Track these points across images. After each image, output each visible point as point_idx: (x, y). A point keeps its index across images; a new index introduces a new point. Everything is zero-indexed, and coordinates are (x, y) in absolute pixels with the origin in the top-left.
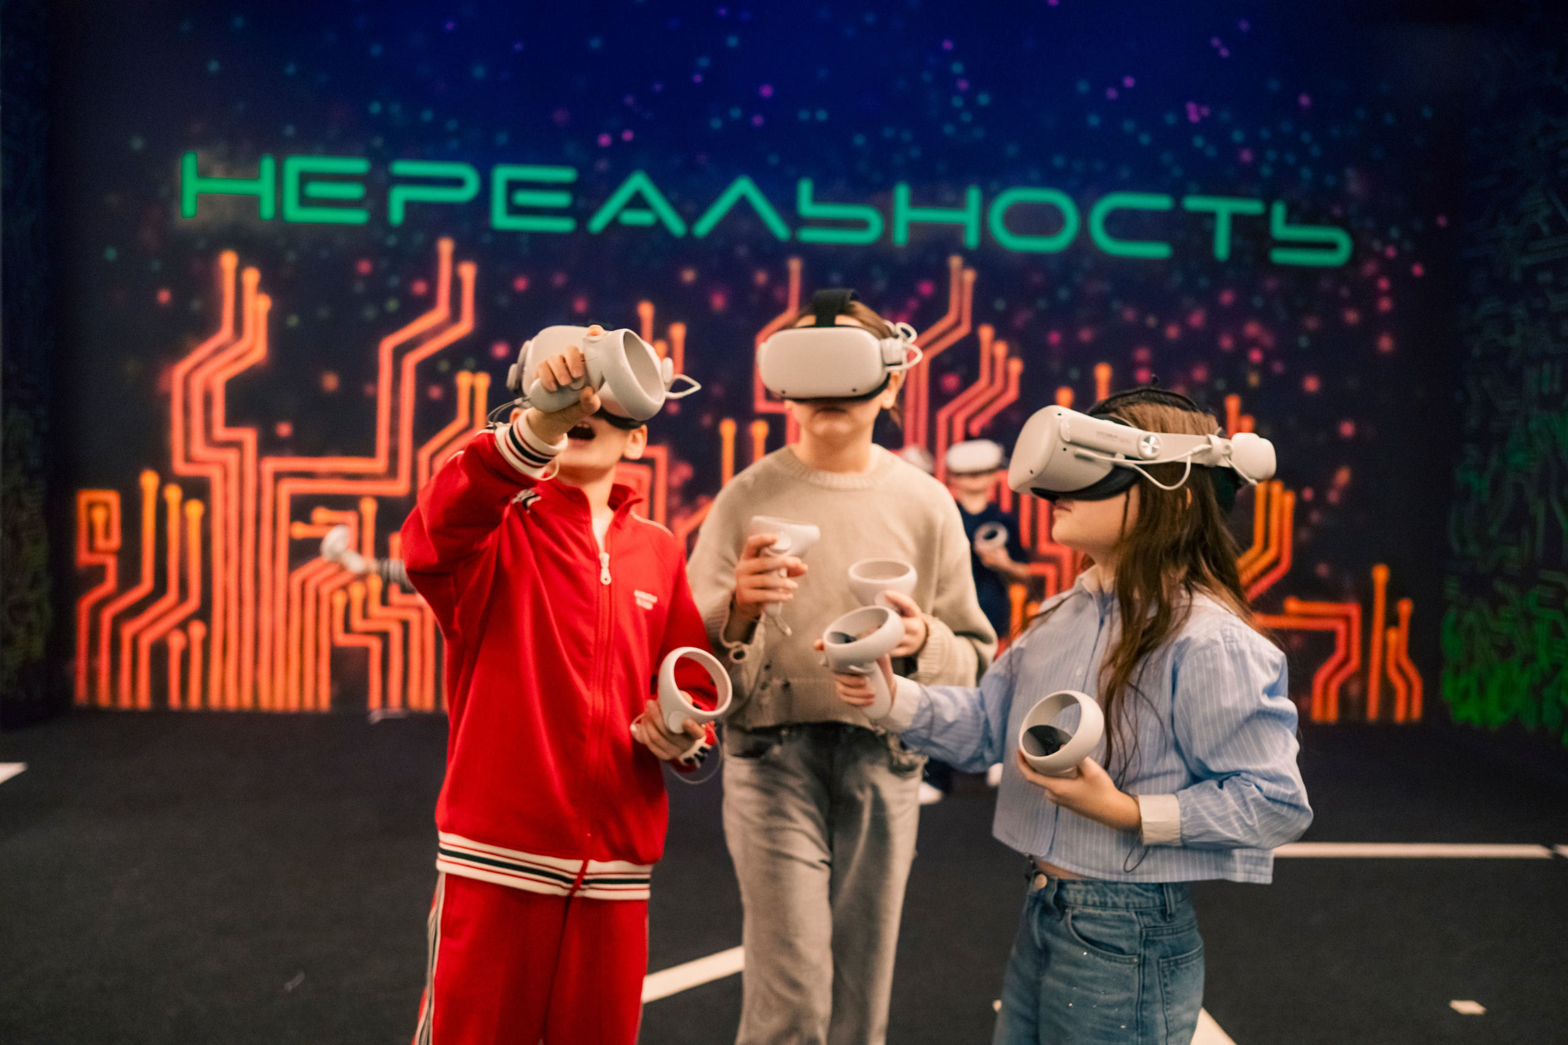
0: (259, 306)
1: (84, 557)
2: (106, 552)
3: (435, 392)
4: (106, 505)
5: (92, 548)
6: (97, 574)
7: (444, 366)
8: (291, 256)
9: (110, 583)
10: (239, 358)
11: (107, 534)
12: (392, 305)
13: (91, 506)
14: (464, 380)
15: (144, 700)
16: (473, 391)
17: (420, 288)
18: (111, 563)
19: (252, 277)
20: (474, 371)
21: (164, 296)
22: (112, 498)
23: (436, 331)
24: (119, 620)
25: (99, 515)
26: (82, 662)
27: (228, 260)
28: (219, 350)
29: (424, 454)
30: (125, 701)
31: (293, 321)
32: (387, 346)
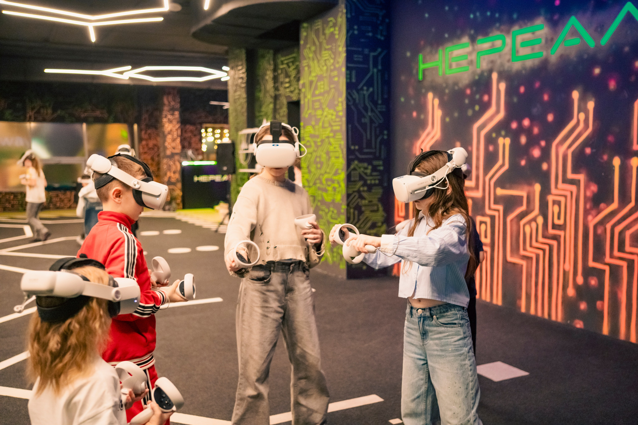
0: (438, 113)
2: (401, 217)
3: (491, 148)
5: (398, 215)
7: (494, 135)
8: (447, 91)
10: (433, 138)
11: (402, 210)
12: (477, 108)
14: (501, 141)
16: (504, 145)
17: (486, 98)
19: (437, 101)
20: (504, 137)
21: (415, 114)
23: (491, 118)
27: (430, 95)
28: (428, 134)
29: (487, 178)
31: (447, 120)
32: (476, 126)
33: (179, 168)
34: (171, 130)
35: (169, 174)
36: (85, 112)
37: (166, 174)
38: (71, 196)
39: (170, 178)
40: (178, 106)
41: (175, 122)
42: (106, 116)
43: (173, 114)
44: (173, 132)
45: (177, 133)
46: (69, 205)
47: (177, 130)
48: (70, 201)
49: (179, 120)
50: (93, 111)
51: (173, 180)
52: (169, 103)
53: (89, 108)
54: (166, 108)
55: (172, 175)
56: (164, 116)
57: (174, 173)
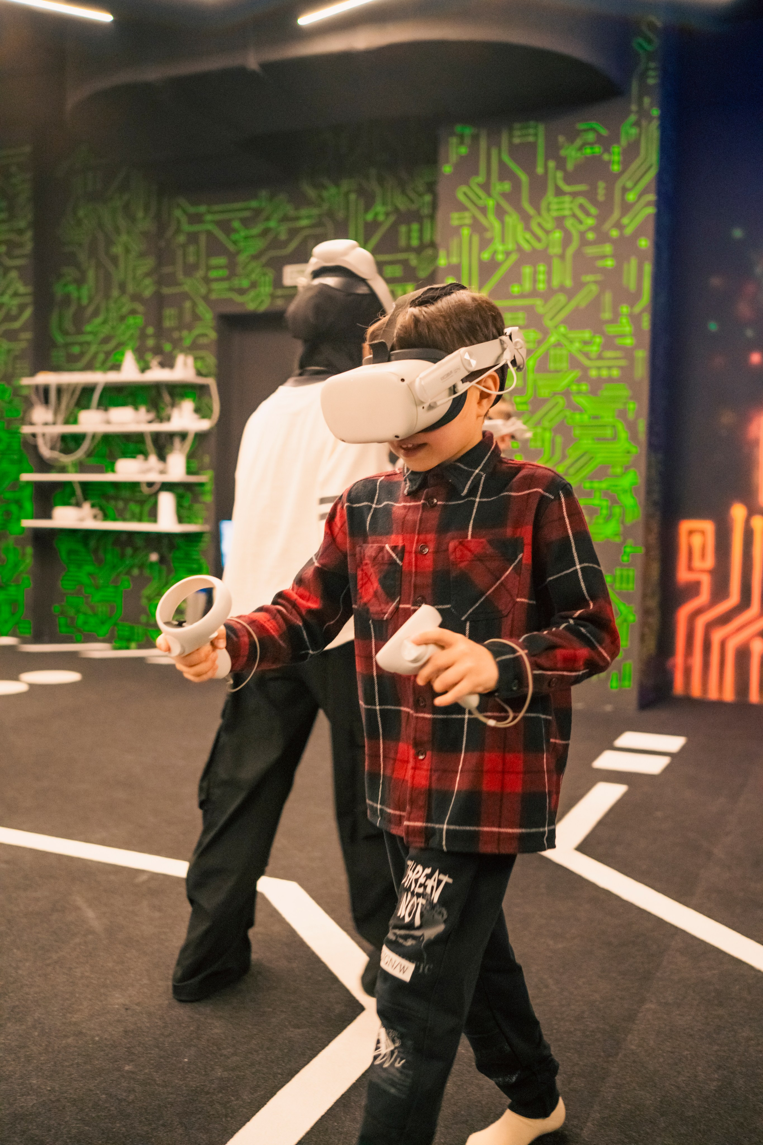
1: (683, 575)
2: (703, 571)
4: (703, 533)
5: (690, 568)
6: (694, 589)
9: (704, 597)
11: (703, 556)
13: (691, 533)
15: (729, 695)
18: (706, 580)
21: (756, 358)
22: (708, 526)
24: (710, 627)
25: (697, 541)
26: (679, 659)
30: (713, 695)
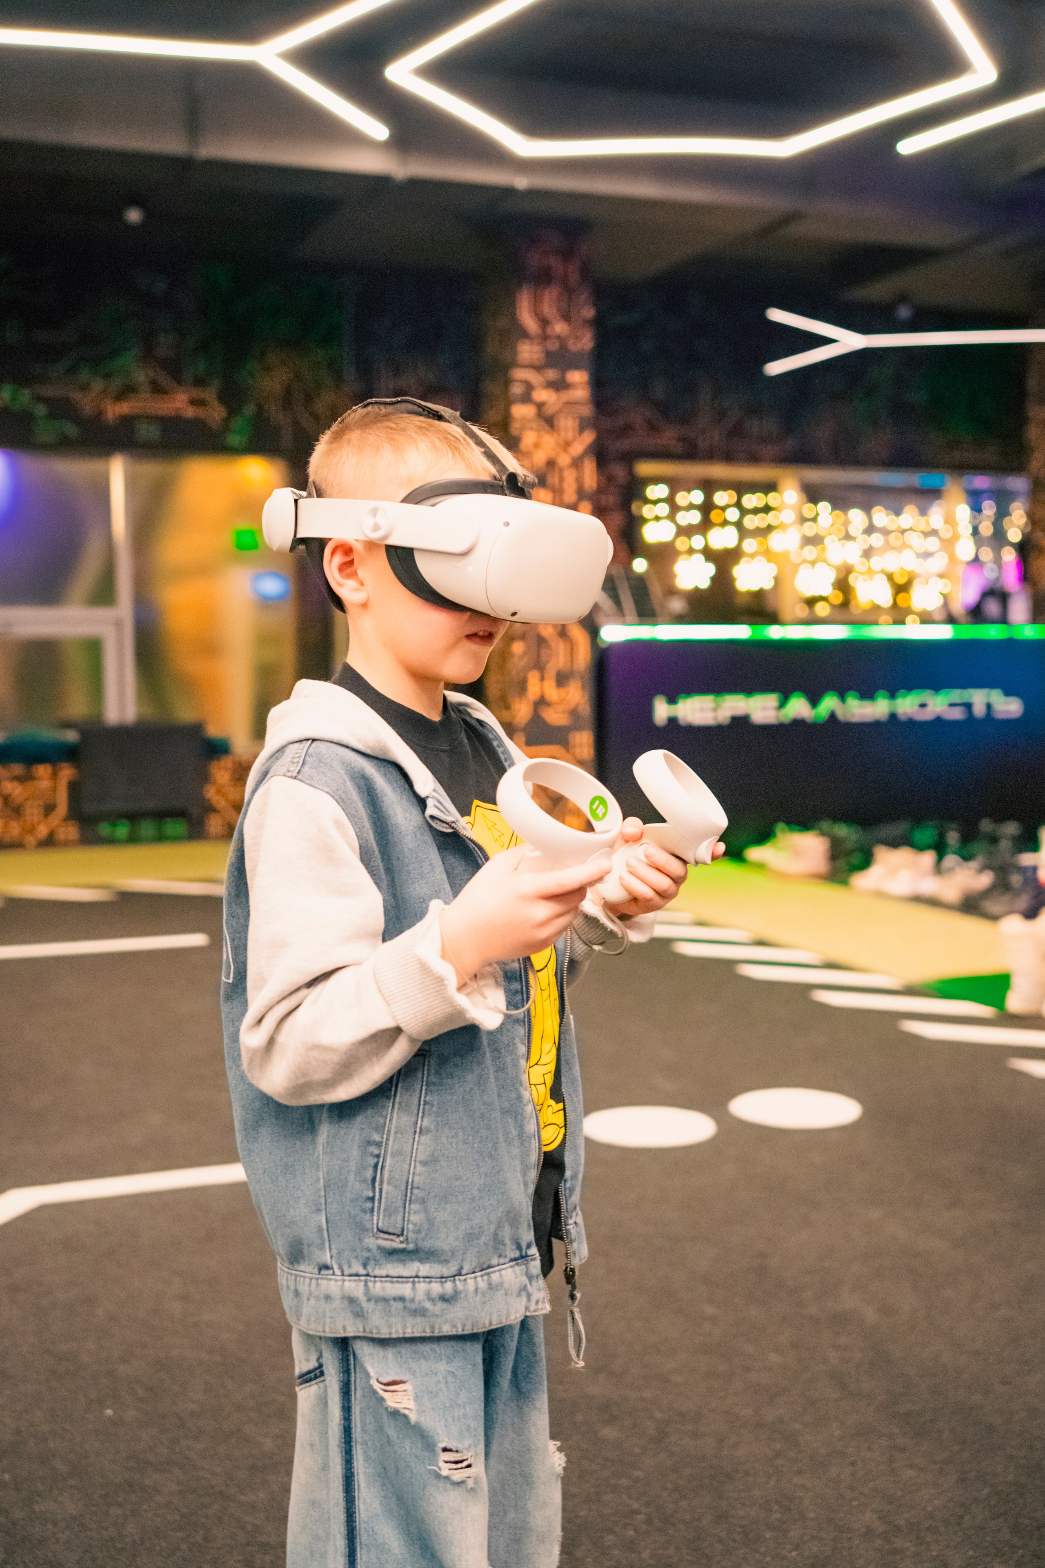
33: (583, 657)
34: (551, 464)
35: (534, 688)
36: (126, 392)
37: (522, 687)
38: (54, 789)
39: (541, 702)
40: (586, 342)
41: (568, 424)
42: (216, 413)
43: (560, 385)
44: (561, 471)
45: (579, 481)
46: (43, 831)
47: (577, 463)
48: (49, 809)
49: (587, 411)
50: (158, 389)
51: (555, 717)
52: (544, 323)
53: (141, 376)
54: (528, 351)
55: (552, 692)
56: (517, 389)
57: (562, 679)
